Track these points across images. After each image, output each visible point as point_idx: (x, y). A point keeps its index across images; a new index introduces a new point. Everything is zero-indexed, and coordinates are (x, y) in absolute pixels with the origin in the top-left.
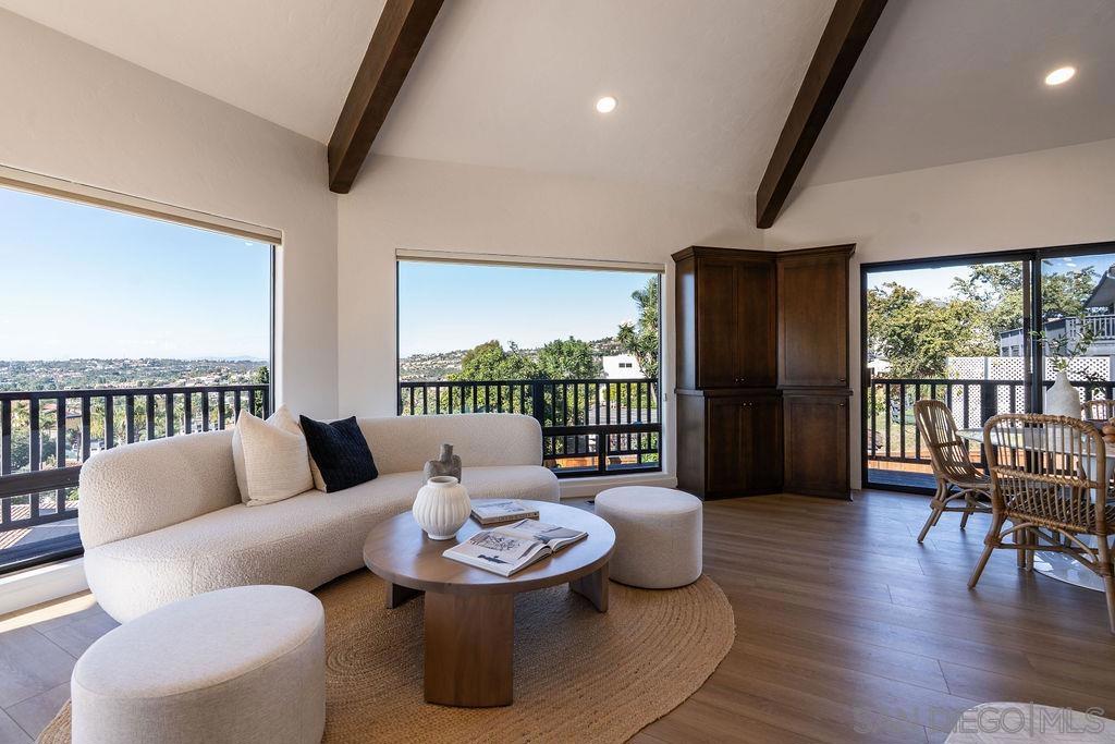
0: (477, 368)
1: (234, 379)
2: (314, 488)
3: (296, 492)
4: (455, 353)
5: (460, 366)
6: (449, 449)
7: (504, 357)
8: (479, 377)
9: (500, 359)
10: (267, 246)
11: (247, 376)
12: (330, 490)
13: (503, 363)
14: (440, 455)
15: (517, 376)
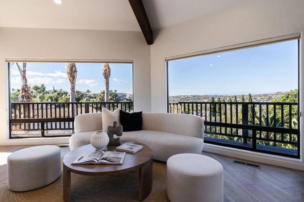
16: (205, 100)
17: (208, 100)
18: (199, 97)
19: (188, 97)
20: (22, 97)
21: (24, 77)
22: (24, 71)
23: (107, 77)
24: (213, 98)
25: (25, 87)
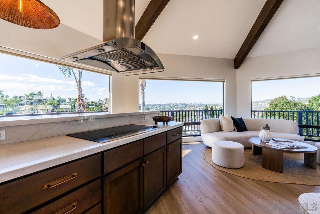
0: (276, 106)
1: (198, 109)
2: (234, 131)
3: (231, 130)
4: (267, 100)
5: (268, 105)
6: (267, 125)
7: (289, 102)
8: (277, 109)
9: (287, 103)
10: (222, 83)
11: (201, 108)
12: (238, 131)
13: (288, 104)
14: (265, 126)
15: (295, 109)
16: (191, 108)
17: (194, 108)
18: (186, 105)
19: (176, 105)
20: (79, 105)
21: (80, 88)
22: (80, 82)
23: (143, 88)
24: (207, 106)
25: (81, 96)
